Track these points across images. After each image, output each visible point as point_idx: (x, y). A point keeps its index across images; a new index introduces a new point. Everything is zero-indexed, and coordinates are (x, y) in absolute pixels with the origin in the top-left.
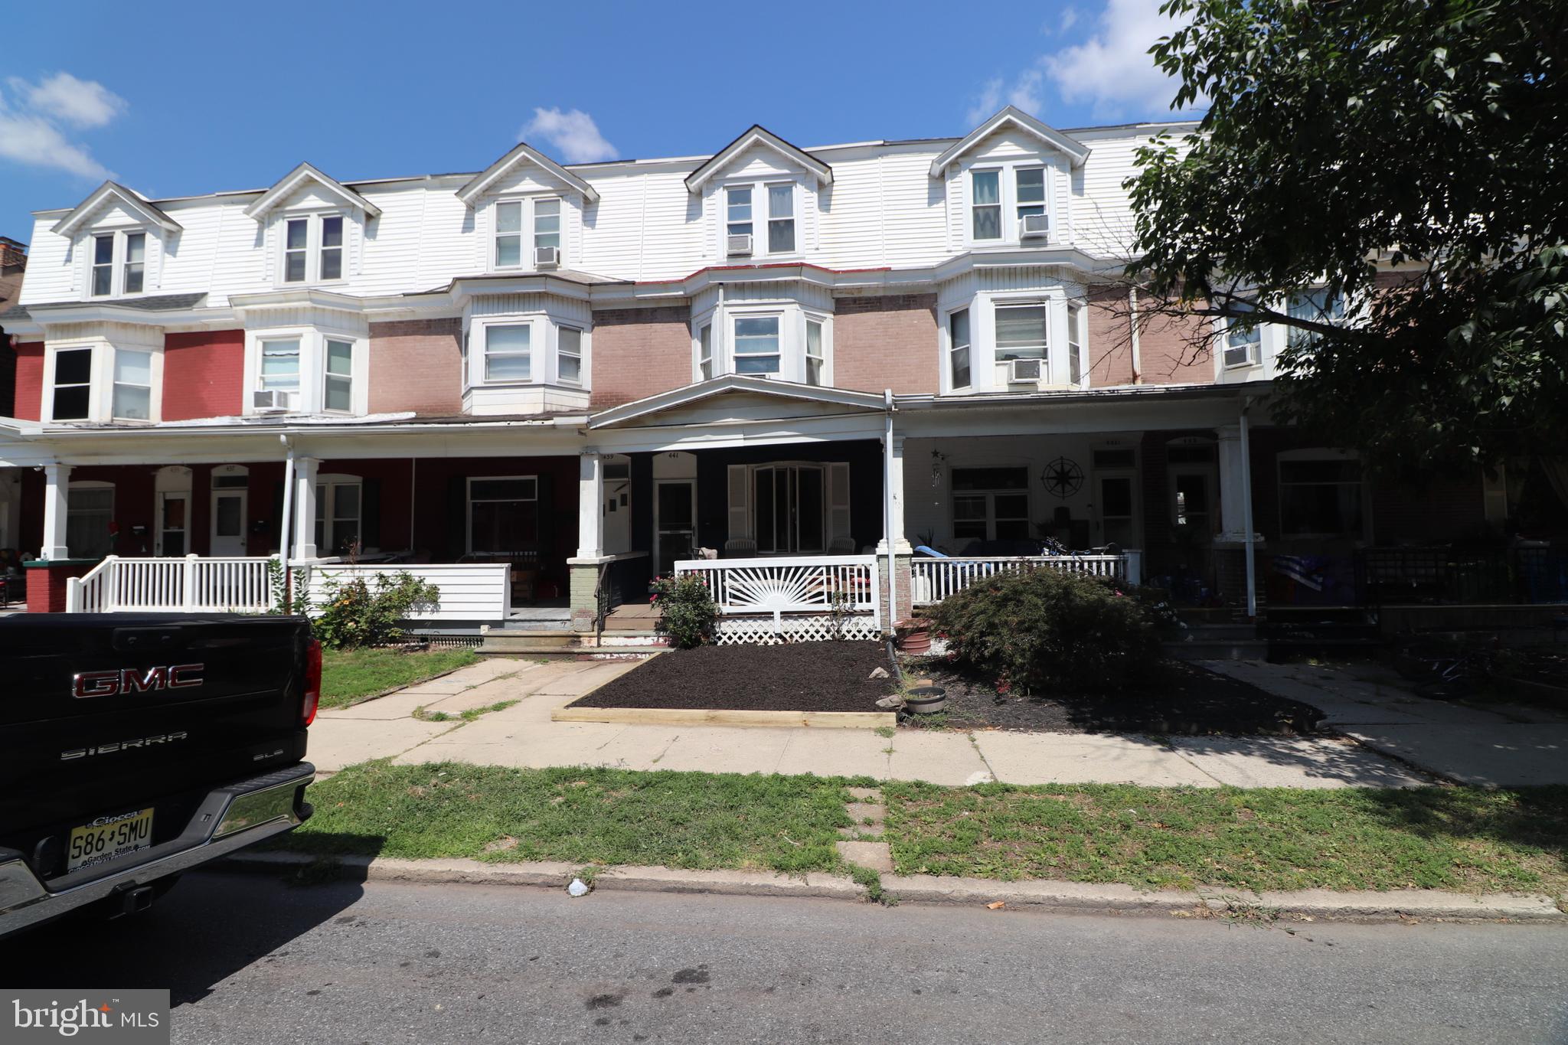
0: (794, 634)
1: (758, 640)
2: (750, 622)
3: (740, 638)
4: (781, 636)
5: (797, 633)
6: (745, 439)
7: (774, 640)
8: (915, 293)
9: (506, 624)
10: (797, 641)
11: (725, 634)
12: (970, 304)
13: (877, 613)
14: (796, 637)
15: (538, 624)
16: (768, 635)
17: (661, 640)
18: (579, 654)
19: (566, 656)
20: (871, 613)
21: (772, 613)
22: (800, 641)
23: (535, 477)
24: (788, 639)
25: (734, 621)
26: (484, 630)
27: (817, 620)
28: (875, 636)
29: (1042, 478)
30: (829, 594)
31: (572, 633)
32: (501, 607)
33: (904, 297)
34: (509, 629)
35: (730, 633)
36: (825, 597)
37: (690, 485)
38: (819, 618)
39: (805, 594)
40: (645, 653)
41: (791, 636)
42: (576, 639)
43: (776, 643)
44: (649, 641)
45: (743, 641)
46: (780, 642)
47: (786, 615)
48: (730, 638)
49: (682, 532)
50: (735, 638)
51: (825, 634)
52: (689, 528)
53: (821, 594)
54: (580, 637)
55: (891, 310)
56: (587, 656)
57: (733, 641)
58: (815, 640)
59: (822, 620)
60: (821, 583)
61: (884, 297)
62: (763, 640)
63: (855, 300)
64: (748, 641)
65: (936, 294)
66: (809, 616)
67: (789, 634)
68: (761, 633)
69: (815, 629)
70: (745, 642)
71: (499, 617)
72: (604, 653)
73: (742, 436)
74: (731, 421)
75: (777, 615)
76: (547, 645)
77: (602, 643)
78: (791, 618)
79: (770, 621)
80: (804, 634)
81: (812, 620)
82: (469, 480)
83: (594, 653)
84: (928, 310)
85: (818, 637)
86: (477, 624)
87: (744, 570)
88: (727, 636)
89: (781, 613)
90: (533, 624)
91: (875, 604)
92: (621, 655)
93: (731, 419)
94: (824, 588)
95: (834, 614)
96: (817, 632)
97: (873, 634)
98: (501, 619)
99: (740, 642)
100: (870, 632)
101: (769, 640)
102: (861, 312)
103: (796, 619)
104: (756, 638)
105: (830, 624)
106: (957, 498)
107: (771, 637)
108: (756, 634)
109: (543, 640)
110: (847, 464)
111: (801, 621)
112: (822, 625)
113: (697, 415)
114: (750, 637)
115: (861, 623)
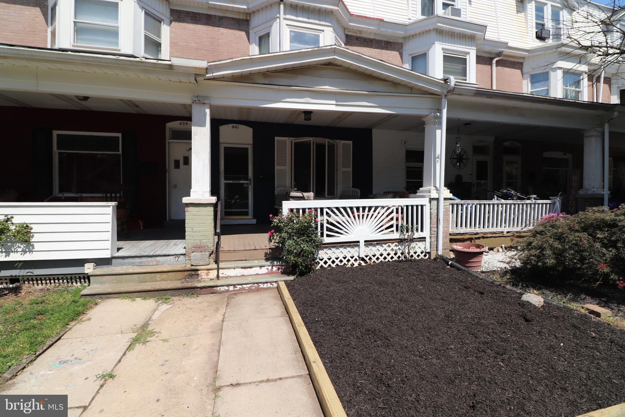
0: (372, 257)
1: (346, 263)
2: (341, 249)
3: (333, 262)
4: (363, 259)
5: (374, 256)
6: (336, 105)
7: (358, 262)
8: (391, 41)
9: (114, 261)
10: (374, 262)
11: (322, 260)
12: (429, 50)
13: (428, 239)
14: (374, 259)
15: (150, 259)
16: (354, 258)
17: (275, 269)
18: (202, 288)
19: (188, 291)
20: (423, 239)
21: (358, 242)
22: (377, 262)
23: (119, 135)
24: (368, 261)
25: (330, 249)
26: (89, 269)
27: (389, 246)
28: (425, 256)
29: (451, 158)
30: (397, 226)
31: (188, 267)
32: (108, 245)
33: (385, 42)
34: (117, 265)
35: (326, 259)
36: (394, 228)
37: (247, 149)
38: (390, 244)
39: (382, 226)
40: (267, 283)
41: (370, 259)
42: (193, 272)
43: (360, 264)
44: (264, 270)
45: (335, 264)
46: (363, 264)
47: (368, 243)
48: (326, 263)
49: (241, 182)
50: (329, 262)
51: (394, 256)
52: (247, 179)
53: (391, 226)
54: (198, 270)
55: (378, 48)
56: (210, 289)
57: (328, 264)
58: (387, 260)
59: (393, 246)
60: (392, 219)
61: (374, 39)
62: (350, 263)
63: (357, 38)
64: (339, 264)
65: (402, 44)
66: (384, 243)
67: (368, 257)
68: (348, 257)
69: (387, 252)
70: (337, 265)
71: (107, 254)
72: (228, 286)
73: (334, 102)
74: (327, 88)
75: (362, 244)
76: (164, 280)
77: (220, 275)
78: (371, 245)
79: (356, 248)
80: (380, 257)
81: (385, 246)
82: (55, 133)
83: (217, 286)
84: (398, 53)
85: (389, 258)
86: (81, 262)
87: (337, 209)
88: (324, 261)
89: (365, 241)
90: (144, 259)
91: (426, 233)
92: (244, 286)
93: (327, 87)
94: (394, 222)
95: (400, 241)
96: (388, 254)
97: (424, 254)
98: (109, 256)
99: (333, 266)
100: (422, 253)
101: (354, 263)
102: (360, 46)
103: (374, 246)
104: (345, 261)
105: (397, 248)
106: (407, 167)
107: (356, 260)
108: (345, 258)
109: (158, 275)
110: (351, 142)
111: (378, 247)
112: (392, 250)
113: (300, 79)
114: (341, 261)
115: (417, 247)
